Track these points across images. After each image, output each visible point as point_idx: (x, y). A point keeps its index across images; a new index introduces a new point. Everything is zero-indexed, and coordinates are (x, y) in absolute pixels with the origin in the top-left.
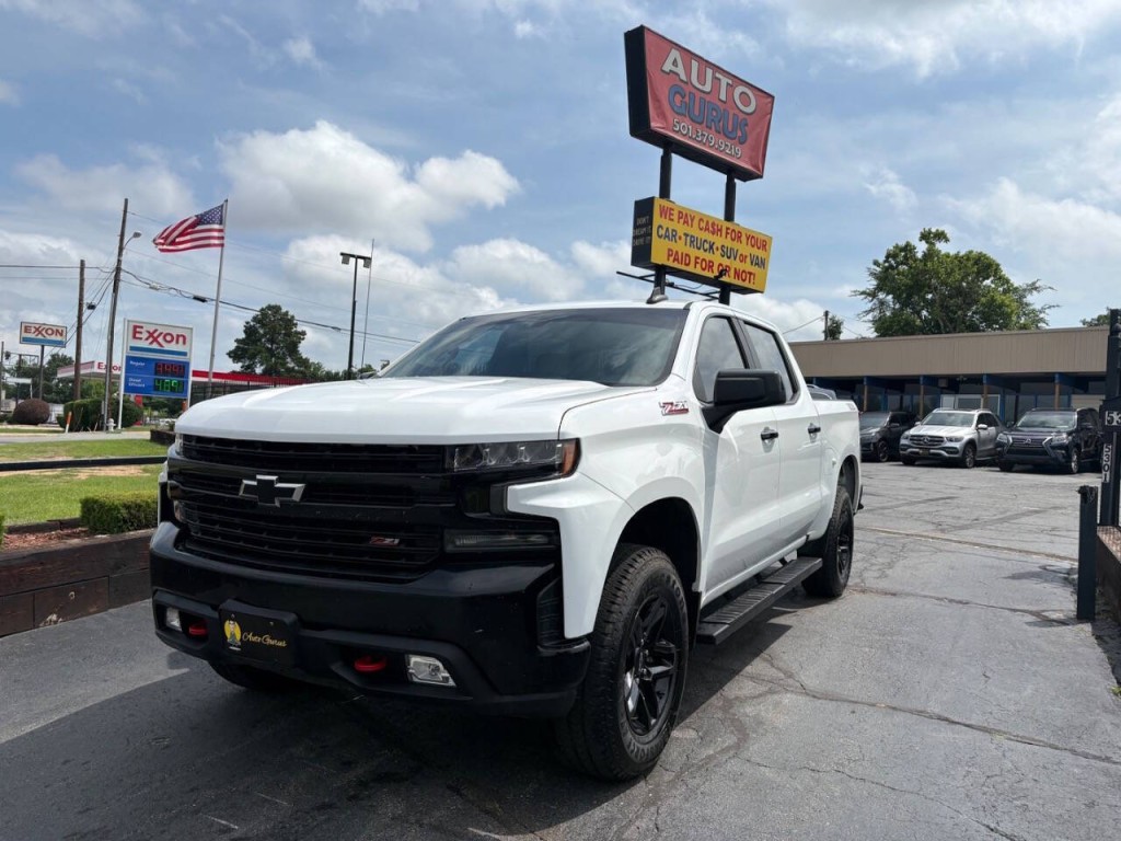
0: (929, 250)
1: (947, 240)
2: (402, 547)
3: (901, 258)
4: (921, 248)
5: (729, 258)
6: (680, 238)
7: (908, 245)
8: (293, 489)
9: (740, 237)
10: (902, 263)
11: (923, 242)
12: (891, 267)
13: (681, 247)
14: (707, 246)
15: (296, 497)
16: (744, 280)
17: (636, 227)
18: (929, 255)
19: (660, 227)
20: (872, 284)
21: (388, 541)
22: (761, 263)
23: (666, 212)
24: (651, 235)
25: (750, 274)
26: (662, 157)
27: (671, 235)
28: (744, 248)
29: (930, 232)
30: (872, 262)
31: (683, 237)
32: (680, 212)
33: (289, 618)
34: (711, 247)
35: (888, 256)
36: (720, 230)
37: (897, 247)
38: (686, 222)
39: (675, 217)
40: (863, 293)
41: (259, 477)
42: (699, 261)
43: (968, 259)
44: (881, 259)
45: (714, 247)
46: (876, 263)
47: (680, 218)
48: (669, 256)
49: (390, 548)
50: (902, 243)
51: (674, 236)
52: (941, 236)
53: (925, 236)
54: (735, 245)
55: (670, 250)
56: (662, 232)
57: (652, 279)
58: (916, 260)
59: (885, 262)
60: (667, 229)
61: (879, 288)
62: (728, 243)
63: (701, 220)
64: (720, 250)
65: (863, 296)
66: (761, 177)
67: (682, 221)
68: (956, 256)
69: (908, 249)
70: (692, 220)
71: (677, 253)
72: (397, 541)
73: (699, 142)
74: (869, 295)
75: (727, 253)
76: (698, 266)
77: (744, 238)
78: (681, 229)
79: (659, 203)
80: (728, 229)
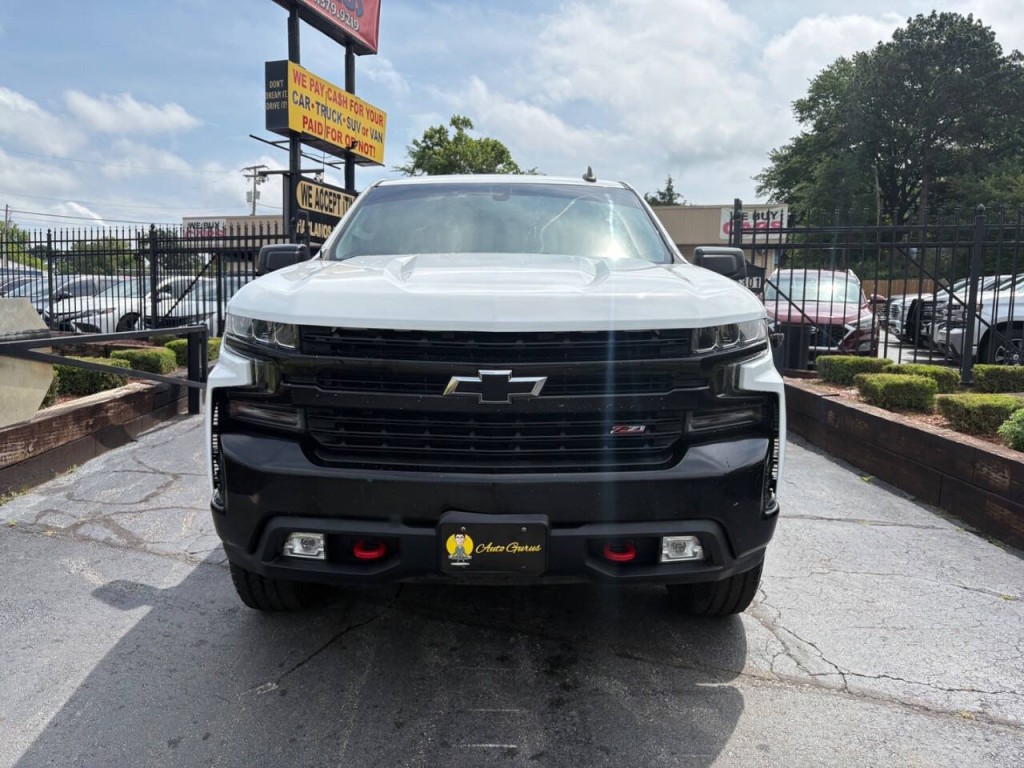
0: (459, 134)
1: (472, 127)
2: (648, 433)
3: (436, 140)
4: (452, 133)
5: (354, 130)
6: (313, 106)
7: (442, 128)
8: (533, 383)
9: (361, 111)
10: (437, 145)
11: (453, 127)
12: (428, 147)
13: (314, 115)
14: (336, 117)
15: (536, 392)
16: (367, 153)
17: (268, 89)
18: (458, 139)
19: (295, 92)
20: (410, 162)
21: (633, 429)
22: (379, 138)
23: (299, 78)
24: (286, 99)
25: (371, 147)
26: (289, 19)
27: (304, 102)
28: (365, 121)
29: (459, 119)
30: (412, 141)
31: (316, 105)
32: (311, 80)
33: (544, 520)
34: (339, 118)
35: (425, 137)
36: (346, 102)
37: (432, 129)
38: (317, 90)
39: (307, 84)
40: (403, 169)
41: (482, 372)
42: (330, 131)
43: (487, 146)
44: (420, 139)
45: (342, 119)
46: (415, 142)
47: (311, 86)
48: (305, 123)
49: (636, 435)
50: (437, 127)
51: (308, 103)
52: (467, 123)
53: (455, 122)
54: (359, 118)
55: (304, 117)
56: (297, 98)
57: (287, 145)
58: (449, 143)
59: (424, 141)
60: (301, 96)
61: (418, 165)
62: (352, 115)
63: (329, 89)
64: (346, 123)
65: (403, 172)
66: (375, 53)
67: (313, 89)
68: (479, 142)
69: (441, 131)
70: (322, 89)
71: (311, 120)
72: (642, 428)
73: (324, 8)
74: (407, 171)
75: (353, 126)
76: (329, 135)
77: (365, 112)
78: (314, 98)
79: (291, 66)
80: (352, 101)
